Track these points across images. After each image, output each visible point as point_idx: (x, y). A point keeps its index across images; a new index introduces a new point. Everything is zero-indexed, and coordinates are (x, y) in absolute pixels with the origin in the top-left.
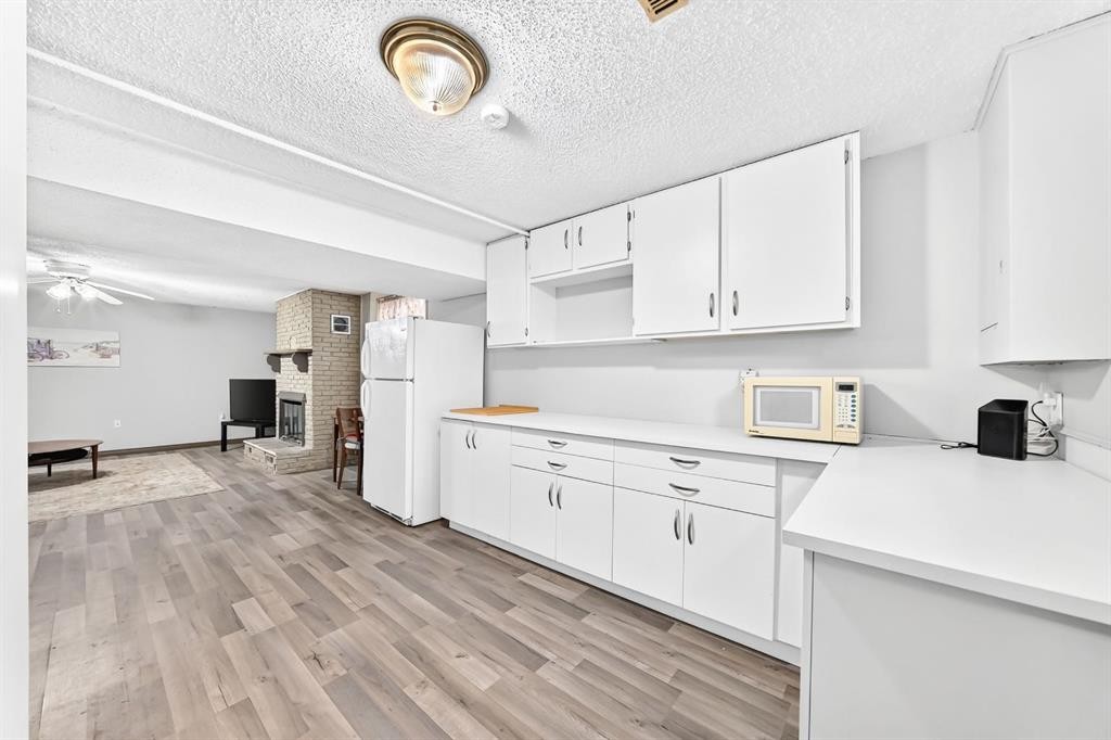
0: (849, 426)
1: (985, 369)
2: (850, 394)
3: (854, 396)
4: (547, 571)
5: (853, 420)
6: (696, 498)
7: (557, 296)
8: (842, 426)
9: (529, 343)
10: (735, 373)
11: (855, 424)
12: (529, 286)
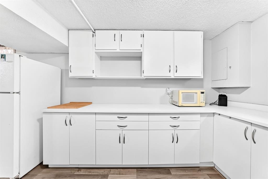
0: (203, 102)
1: (212, 89)
2: (203, 94)
3: (204, 95)
4: (116, 170)
5: (204, 101)
6: (179, 128)
7: (101, 60)
8: (202, 102)
9: (94, 77)
10: (165, 89)
11: (204, 102)
12: (94, 53)
